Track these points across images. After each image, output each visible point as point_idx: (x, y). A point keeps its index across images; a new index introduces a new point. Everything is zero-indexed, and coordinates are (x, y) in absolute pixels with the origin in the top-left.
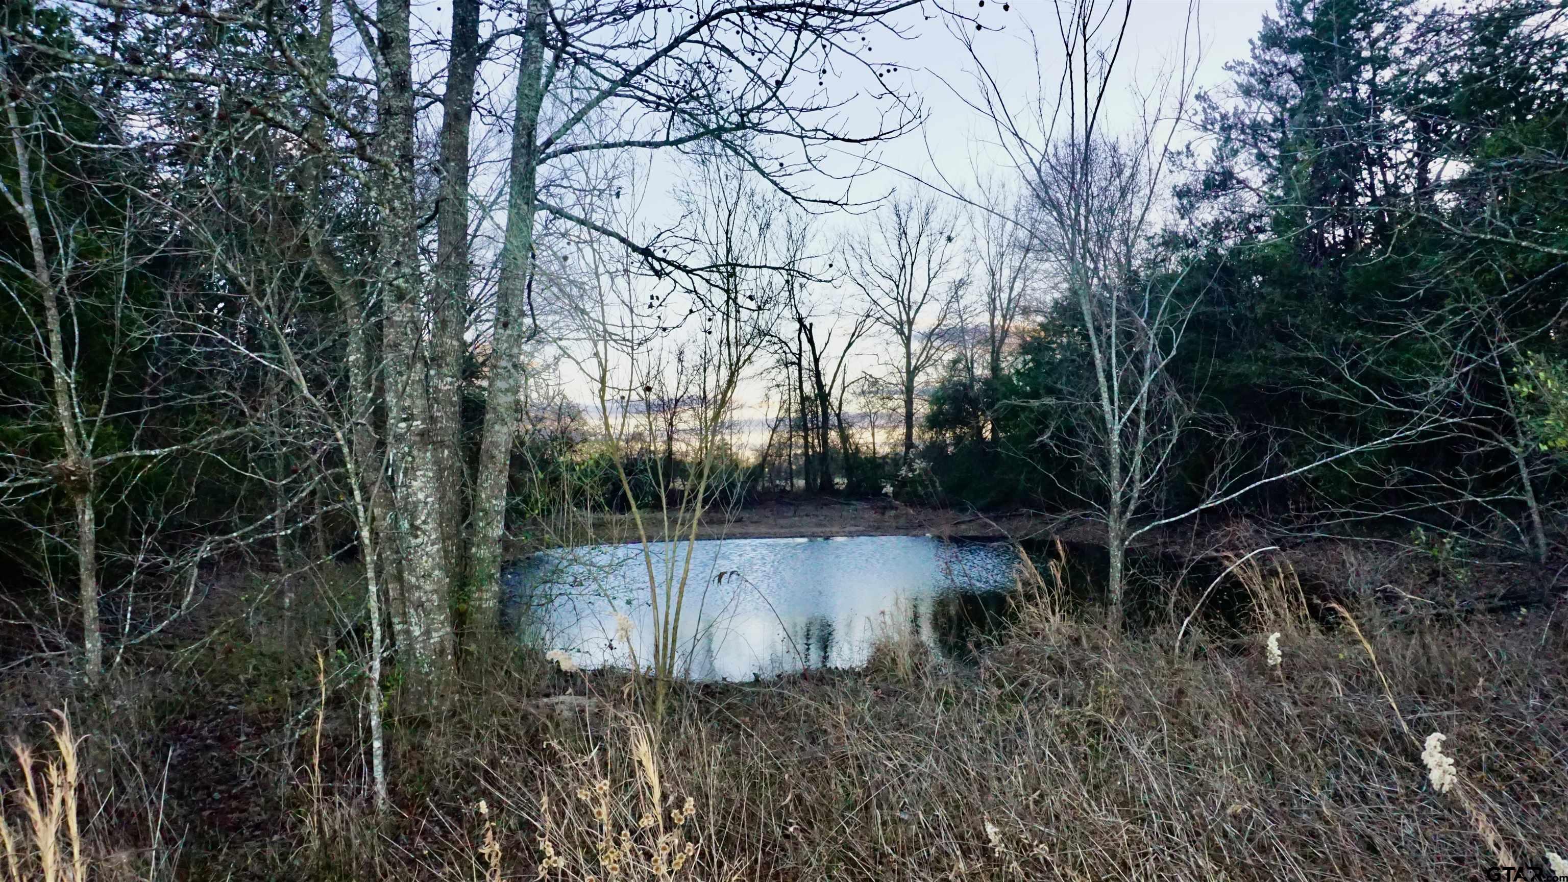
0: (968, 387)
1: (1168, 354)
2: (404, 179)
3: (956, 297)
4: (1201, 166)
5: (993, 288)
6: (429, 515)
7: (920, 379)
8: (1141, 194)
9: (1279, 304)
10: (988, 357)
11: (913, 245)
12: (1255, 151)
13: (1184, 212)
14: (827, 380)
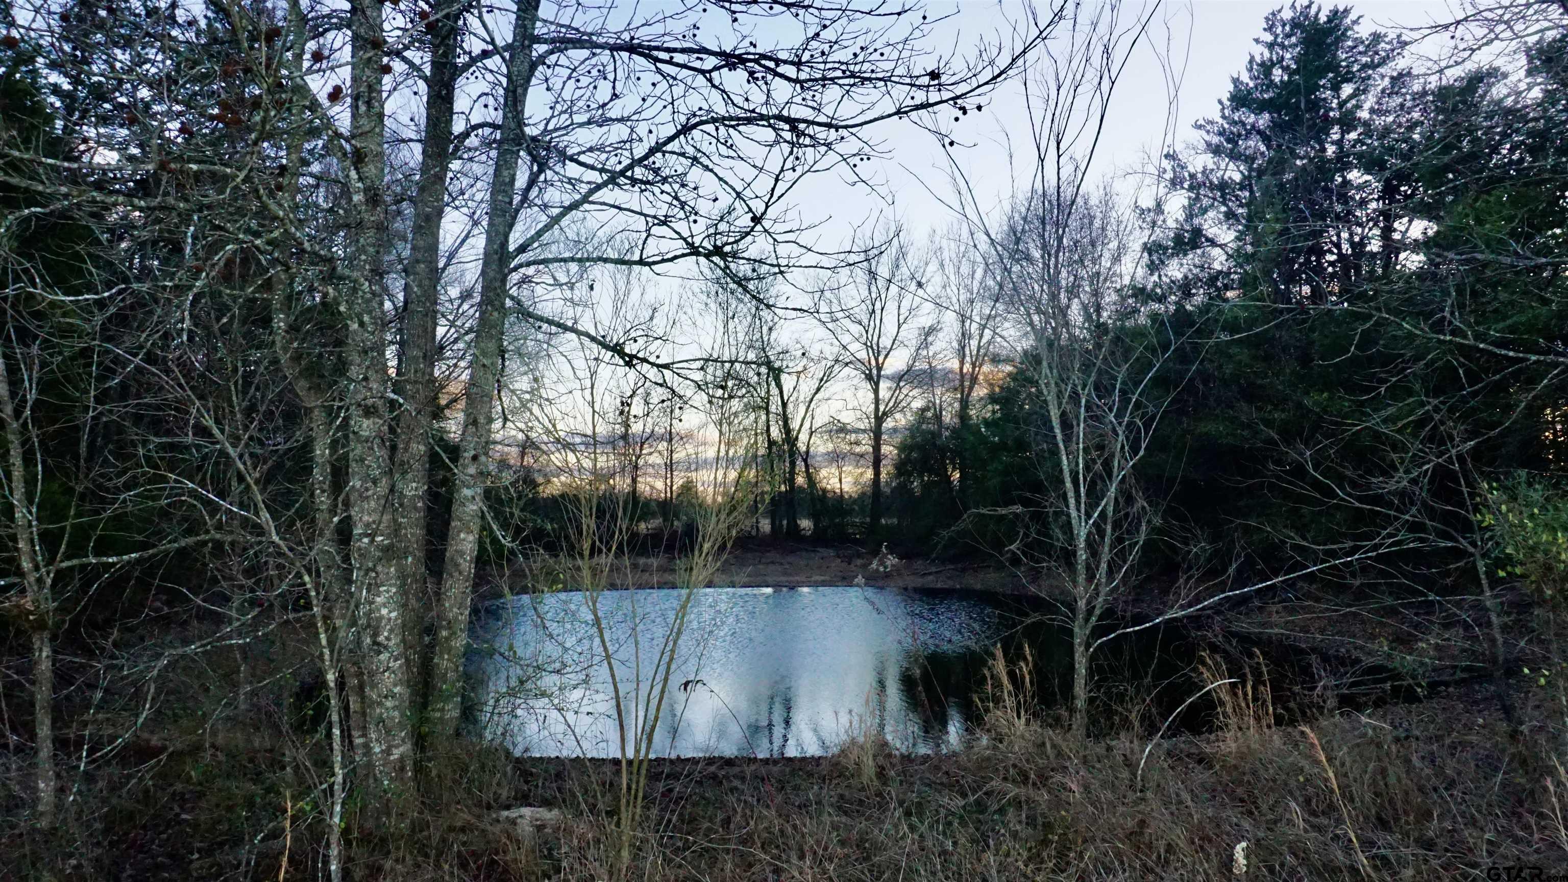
0: (935, 435)
1: (1136, 454)
2: (374, 294)
3: (925, 344)
4: (1171, 223)
5: (963, 335)
6: (391, 631)
7: (889, 424)
8: (1111, 246)
9: (1246, 365)
10: (957, 405)
11: (883, 291)
12: (1223, 209)
13: (1152, 267)
14: (795, 425)
